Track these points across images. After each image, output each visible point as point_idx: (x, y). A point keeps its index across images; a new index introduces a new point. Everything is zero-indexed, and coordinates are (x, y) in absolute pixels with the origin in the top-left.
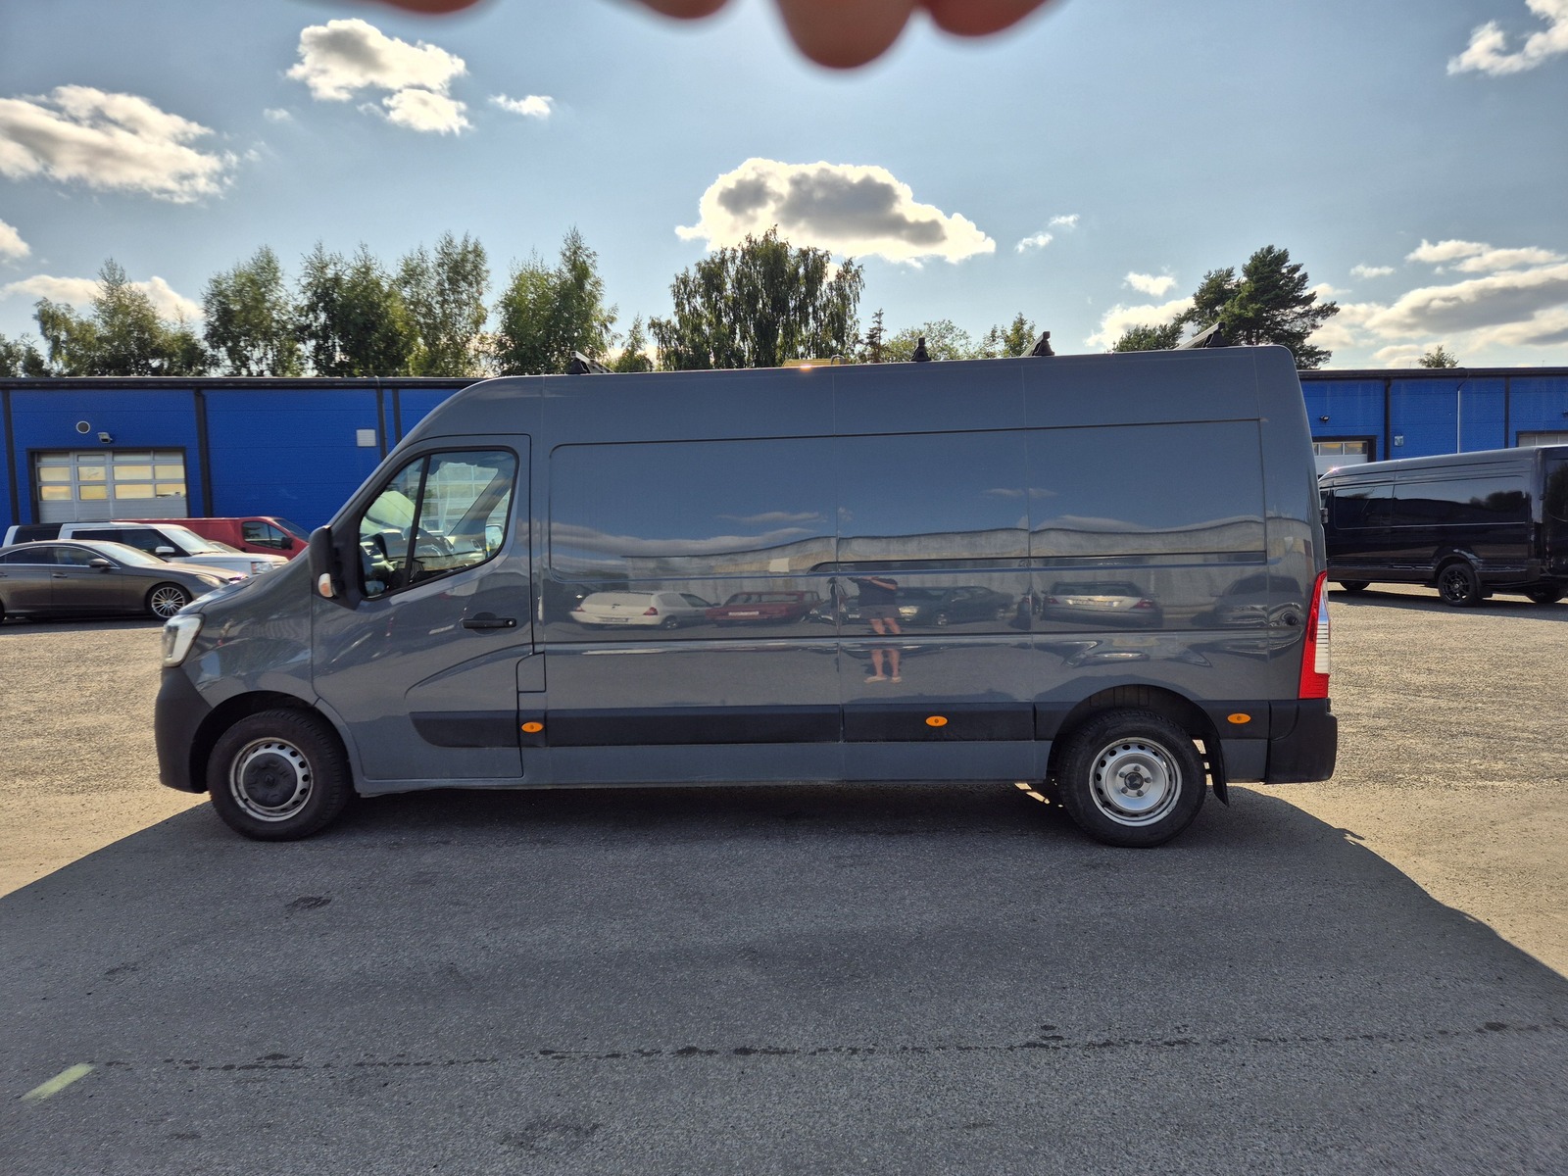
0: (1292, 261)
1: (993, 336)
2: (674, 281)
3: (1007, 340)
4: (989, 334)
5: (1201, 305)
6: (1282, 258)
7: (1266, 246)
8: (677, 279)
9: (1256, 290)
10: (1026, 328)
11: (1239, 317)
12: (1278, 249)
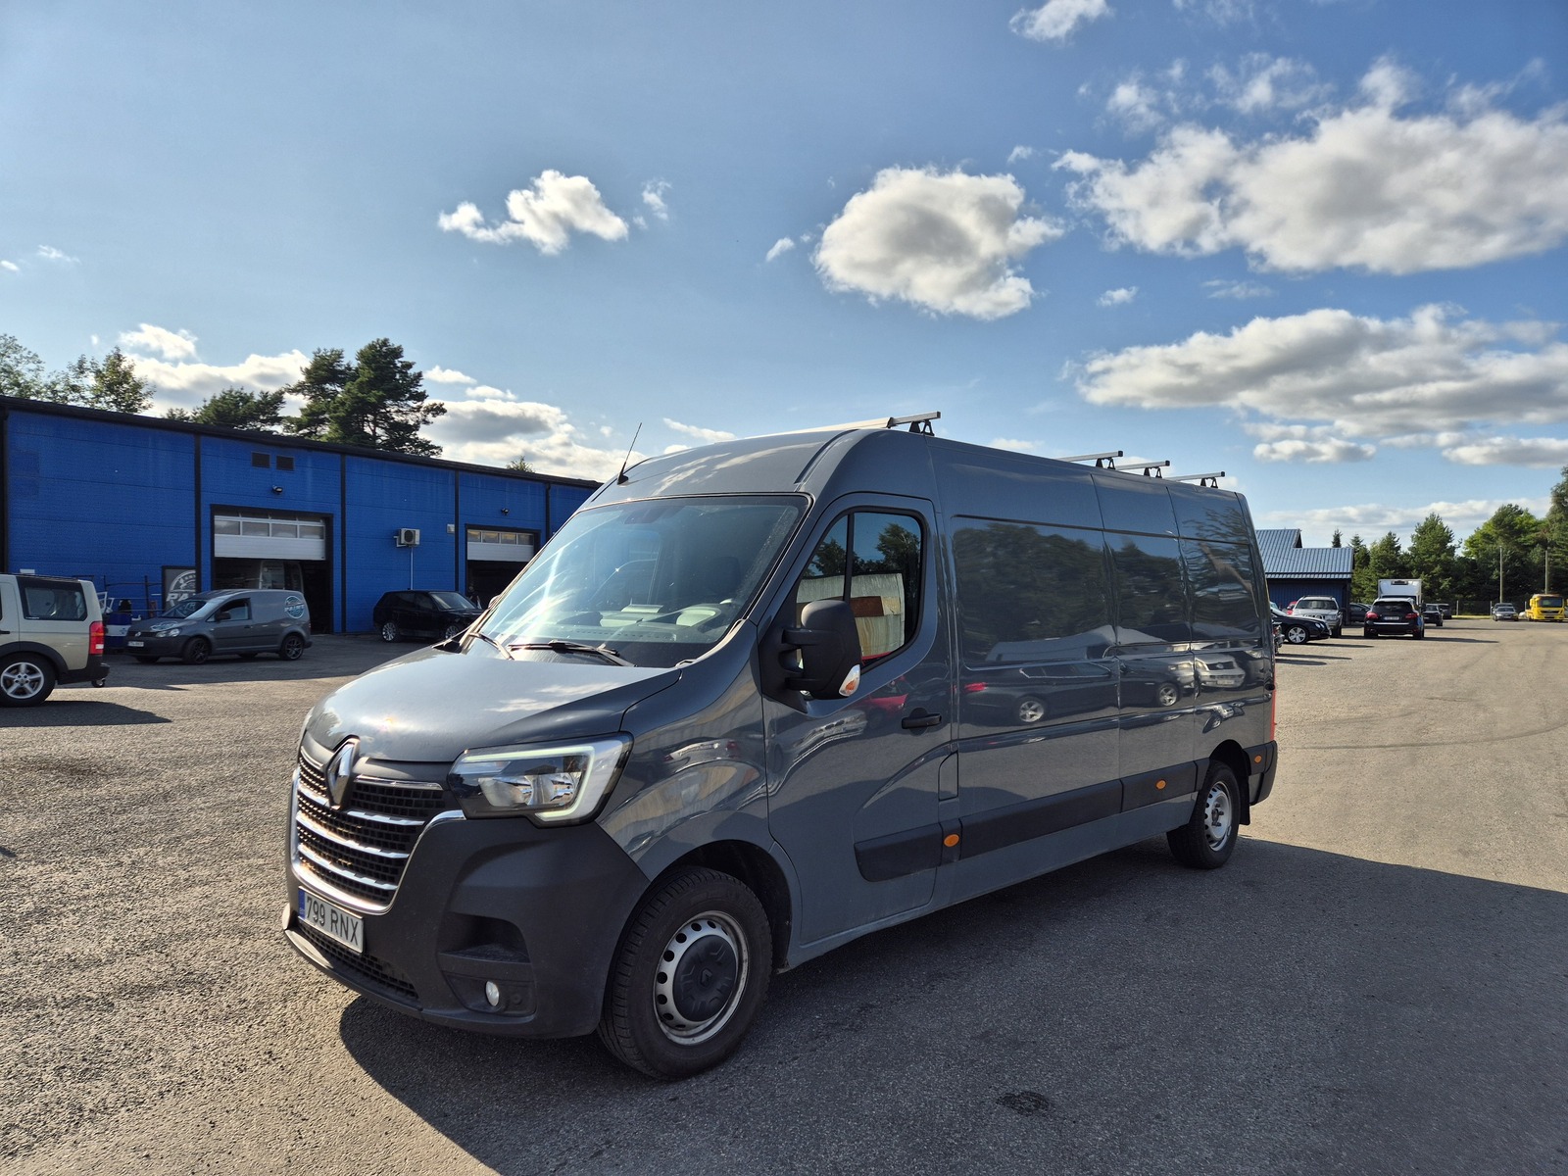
0: (406, 358)
1: (81, 367)
3: (99, 374)
4: (75, 363)
5: (312, 380)
6: (397, 353)
7: (382, 338)
9: (376, 378)
10: (124, 365)
11: (362, 400)
12: (394, 343)
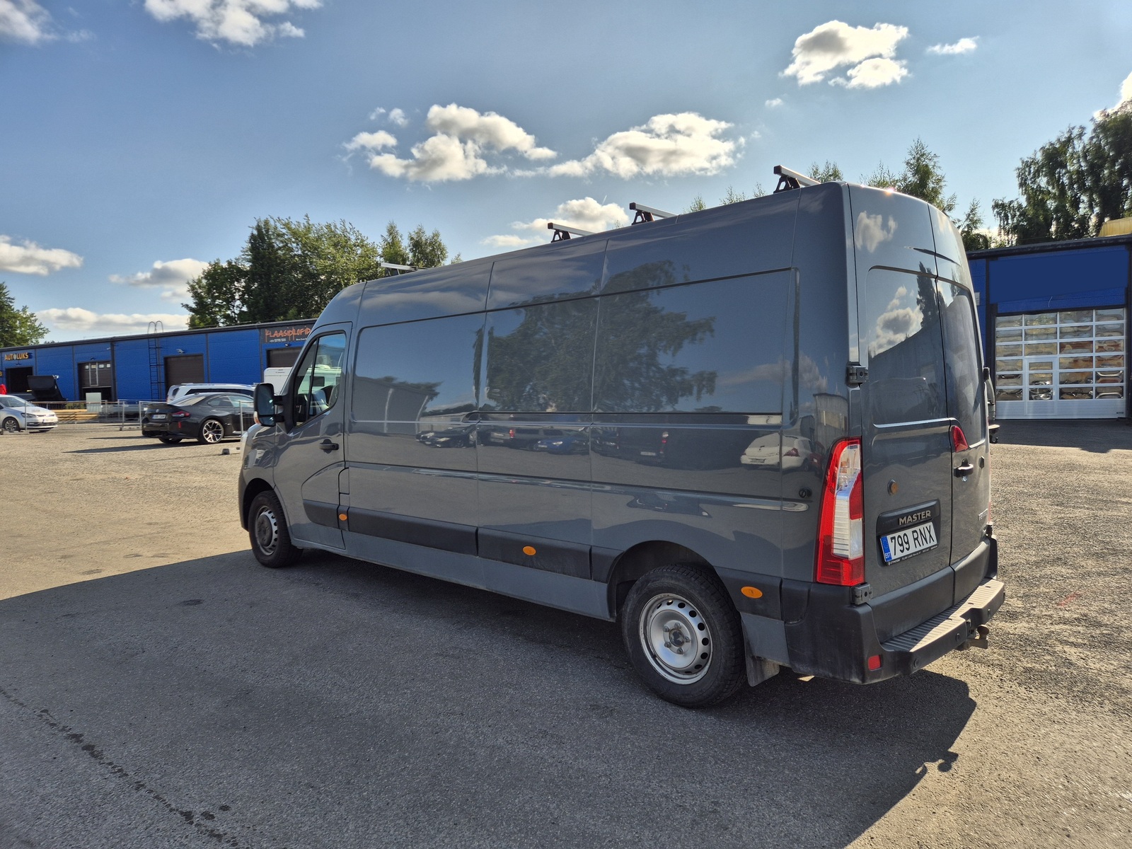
2: (1020, 165)
8: (1023, 162)
